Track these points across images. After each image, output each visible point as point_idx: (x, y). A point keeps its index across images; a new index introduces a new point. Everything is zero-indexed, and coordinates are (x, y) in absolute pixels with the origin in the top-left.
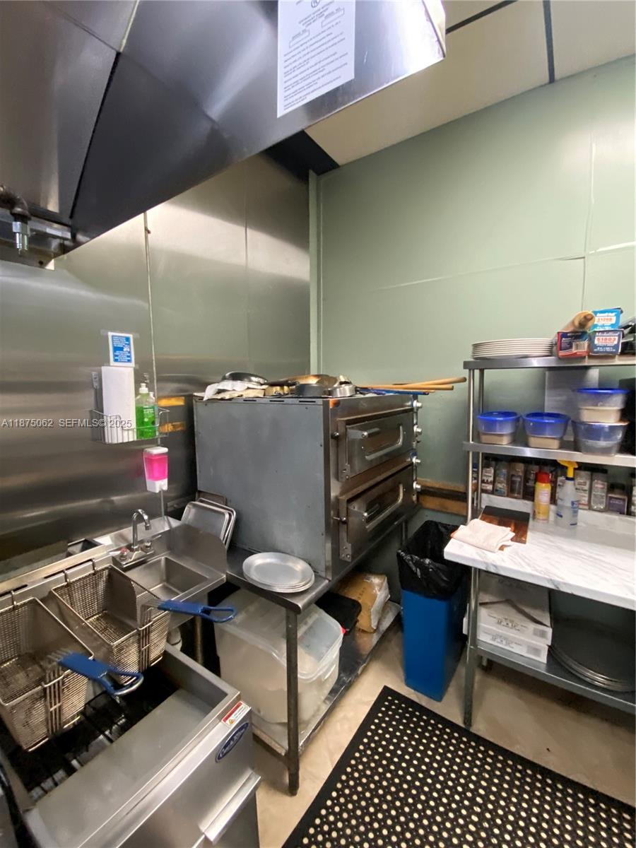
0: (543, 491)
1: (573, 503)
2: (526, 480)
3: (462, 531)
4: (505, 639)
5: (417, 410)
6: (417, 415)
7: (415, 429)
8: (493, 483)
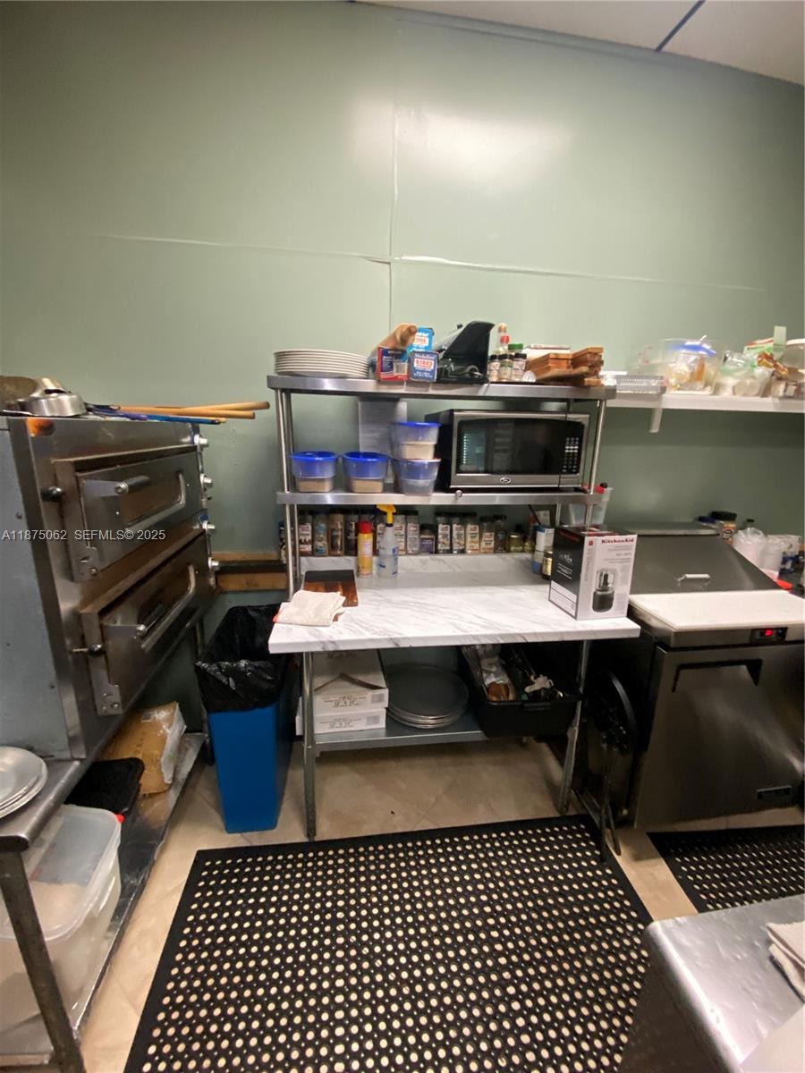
0: (366, 541)
1: (394, 551)
2: (347, 532)
3: (286, 610)
4: (344, 720)
5: (202, 450)
6: (201, 457)
7: (203, 479)
8: (312, 542)
